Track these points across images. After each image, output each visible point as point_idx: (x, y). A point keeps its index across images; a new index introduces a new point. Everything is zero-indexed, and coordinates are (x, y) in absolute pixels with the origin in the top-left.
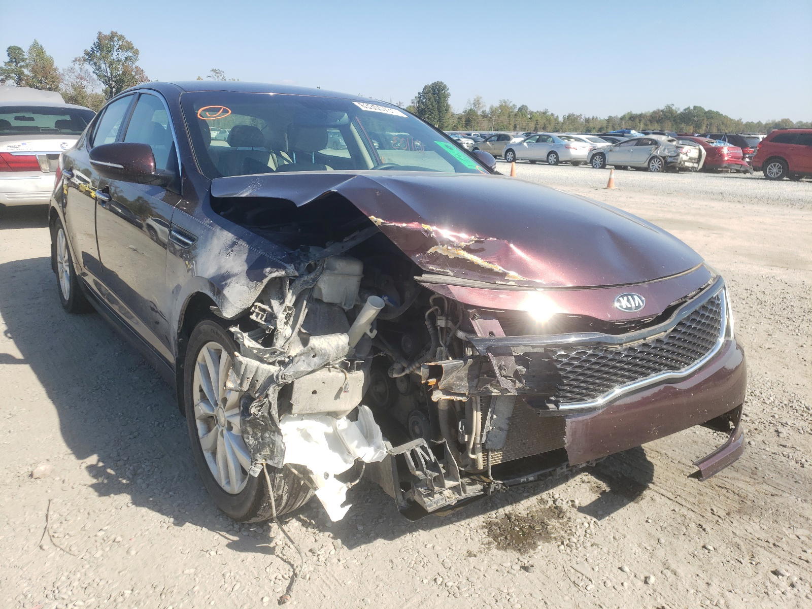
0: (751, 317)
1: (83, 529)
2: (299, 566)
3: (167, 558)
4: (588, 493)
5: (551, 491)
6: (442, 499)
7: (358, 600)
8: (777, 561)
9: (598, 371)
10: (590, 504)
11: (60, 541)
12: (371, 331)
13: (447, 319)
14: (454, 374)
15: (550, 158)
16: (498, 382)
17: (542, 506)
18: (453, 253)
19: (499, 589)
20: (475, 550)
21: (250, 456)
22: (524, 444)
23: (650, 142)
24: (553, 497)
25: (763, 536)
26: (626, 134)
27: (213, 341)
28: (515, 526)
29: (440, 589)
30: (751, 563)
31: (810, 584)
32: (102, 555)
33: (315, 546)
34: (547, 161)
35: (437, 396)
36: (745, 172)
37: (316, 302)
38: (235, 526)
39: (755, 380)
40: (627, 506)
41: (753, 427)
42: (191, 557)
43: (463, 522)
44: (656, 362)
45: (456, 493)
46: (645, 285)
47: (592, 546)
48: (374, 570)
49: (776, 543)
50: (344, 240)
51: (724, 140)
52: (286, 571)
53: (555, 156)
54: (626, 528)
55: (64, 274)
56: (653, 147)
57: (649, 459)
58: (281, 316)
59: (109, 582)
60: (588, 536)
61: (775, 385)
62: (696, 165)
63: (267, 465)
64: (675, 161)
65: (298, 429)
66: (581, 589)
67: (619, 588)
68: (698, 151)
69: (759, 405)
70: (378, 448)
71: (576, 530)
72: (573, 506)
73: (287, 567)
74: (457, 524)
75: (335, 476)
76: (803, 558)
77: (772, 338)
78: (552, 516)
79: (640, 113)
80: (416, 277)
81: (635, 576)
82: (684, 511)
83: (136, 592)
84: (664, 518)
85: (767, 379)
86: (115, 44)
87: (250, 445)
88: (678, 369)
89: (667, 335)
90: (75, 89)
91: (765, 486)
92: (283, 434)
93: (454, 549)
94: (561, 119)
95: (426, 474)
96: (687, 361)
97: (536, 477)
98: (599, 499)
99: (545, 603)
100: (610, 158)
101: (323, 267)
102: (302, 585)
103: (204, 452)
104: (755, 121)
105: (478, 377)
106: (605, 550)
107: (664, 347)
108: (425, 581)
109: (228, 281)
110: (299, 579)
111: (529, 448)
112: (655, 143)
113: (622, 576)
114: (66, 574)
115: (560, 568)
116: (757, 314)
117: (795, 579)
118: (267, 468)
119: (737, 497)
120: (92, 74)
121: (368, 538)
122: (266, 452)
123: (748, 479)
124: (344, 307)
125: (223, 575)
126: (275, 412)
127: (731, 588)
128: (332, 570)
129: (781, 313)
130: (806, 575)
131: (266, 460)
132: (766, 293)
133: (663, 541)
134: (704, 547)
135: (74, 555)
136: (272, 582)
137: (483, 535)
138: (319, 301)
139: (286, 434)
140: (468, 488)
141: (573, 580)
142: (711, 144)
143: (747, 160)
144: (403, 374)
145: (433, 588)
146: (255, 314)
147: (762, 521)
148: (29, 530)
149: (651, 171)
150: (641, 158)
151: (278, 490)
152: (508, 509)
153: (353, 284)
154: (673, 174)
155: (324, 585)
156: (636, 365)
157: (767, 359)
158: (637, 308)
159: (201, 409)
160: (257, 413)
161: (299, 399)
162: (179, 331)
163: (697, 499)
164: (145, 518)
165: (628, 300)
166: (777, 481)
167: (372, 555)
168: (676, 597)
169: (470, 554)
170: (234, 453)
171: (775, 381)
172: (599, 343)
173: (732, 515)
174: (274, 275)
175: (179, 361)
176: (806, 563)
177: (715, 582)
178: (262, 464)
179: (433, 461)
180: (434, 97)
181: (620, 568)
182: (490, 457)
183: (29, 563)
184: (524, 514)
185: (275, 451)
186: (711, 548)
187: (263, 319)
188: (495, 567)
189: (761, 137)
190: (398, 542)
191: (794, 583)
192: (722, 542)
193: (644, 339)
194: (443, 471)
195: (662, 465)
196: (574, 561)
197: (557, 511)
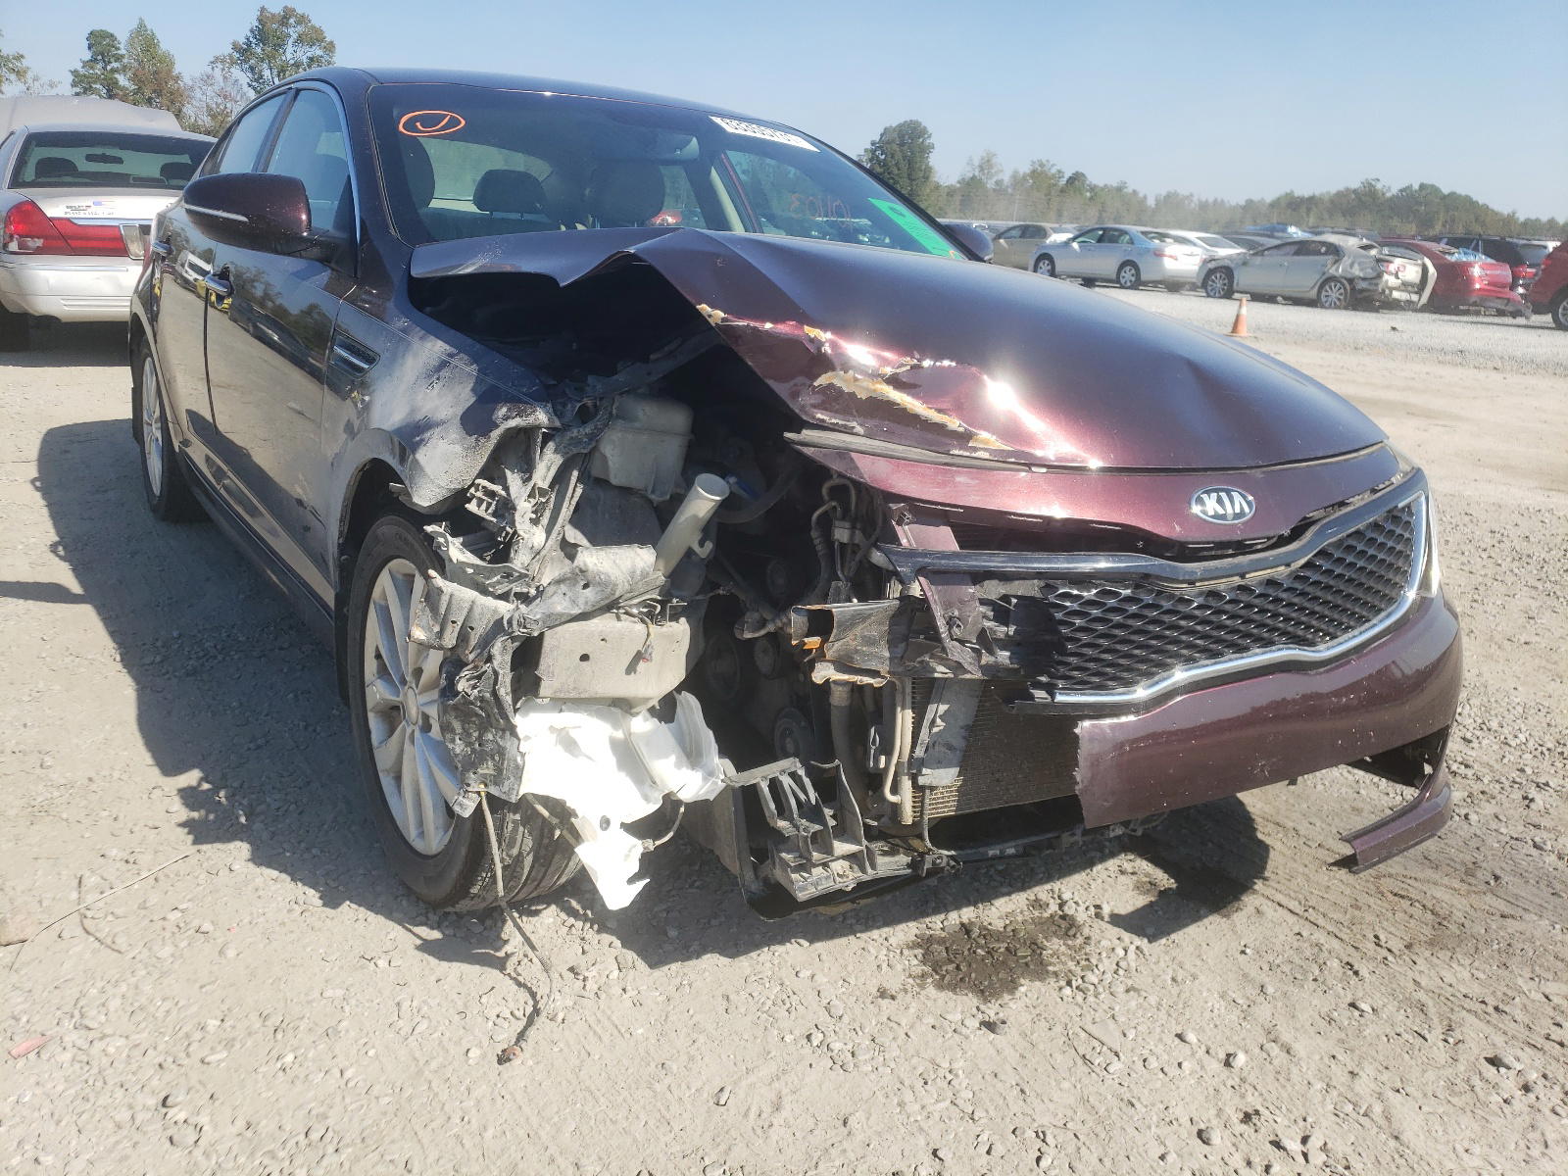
0: (1495, 583)
1: (143, 906)
2: (545, 997)
3: (294, 966)
4: (1131, 893)
5: (1056, 885)
6: (827, 878)
7: (653, 1065)
8: (1499, 1040)
9: (1139, 632)
10: (1133, 913)
11: (96, 925)
12: (701, 544)
13: (853, 528)
14: (858, 630)
15: (1123, 274)
16: (944, 650)
17: (1036, 913)
18: (867, 389)
19: (933, 1062)
20: (893, 986)
21: (455, 777)
22: (998, 780)
23: (1323, 249)
24: (1059, 897)
25: (1475, 990)
26: (1276, 234)
27: (399, 557)
28: (979, 946)
29: (817, 1055)
30: (1446, 1041)
31: (1563, 1087)
32: (172, 955)
33: (581, 962)
34: (1118, 282)
35: (823, 673)
36: (1515, 314)
37: (595, 483)
38: (431, 915)
39: (1493, 700)
40: (1206, 921)
41: (1477, 787)
42: (341, 968)
43: (875, 933)
44: (1264, 625)
45: (856, 867)
46: (1258, 474)
47: (1128, 991)
48: (691, 1012)
49: (1501, 1007)
50: (652, 357)
51: (1476, 249)
52: (521, 1002)
53: (1133, 271)
54: (1199, 963)
55: (153, 445)
56: (1330, 258)
57: (1260, 836)
58: (524, 507)
59: (180, 1005)
60: (1121, 972)
61: (1533, 711)
62: (1415, 298)
63: (489, 796)
64: (1371, 288)
65: (552, 729)
66: (1097, 1070)
67: (1173, 1071)
68: (1420, 269)
69: (1496, 747)
70: (710, 774)
71: (1100, 960)
72: (1098, 916)
73: (523, 995)
74: (864, 936)
75: (623, 825)
76: (1553, 1037)
77: (1536, 623)
78: (1055, 933)
79: (1310, 194)
80: (788, 435)
81: (1208, 1052)
82: (1320, 936)
83: (228, 1024)
84: (1279, 948)
85: (1517, 700)
86: (291, 31)
87: (457, 755)
88: (1312, 644)
89: (1292, 572)
90: (213, 117)
91: (1489, 899)
92: (521, 736)
93: (853, 982)
94: (1151, 202)
95: (797, 827)
96: (1331, 630)
97: (1021, 849)
98: (1151, 904)
99: (1022, 1091)
100: (1242, 278)
101: (611, 413)
102: (548, 1030)
103: (380, 774)
104: (1544, 218)
105: (906, 638)
106: (1153, 1000)
107: (1284, 595)
108: (788, 1038)
109: (427, 435)
110: (541, 1021)
111: (1008, 790)
112: (1335, 251)
113: (1181, 1051)
114: (100, 984)
115: (1058, 1029)
116: (1510, 579)
117: (1533, 1076)
118: (488, 803)
119: (1429, 916)
120: (245, 88)
121: (688, 950)
122: (487, 769)
123: (1456, 884)
124: (653, 497)
125: (398, 1004)
126: (505, 692)
127: (1399, 1085)
128: (609, 1008)
129: (1558, 578)
130: (1556, 1071)
131: (486, 785)
132: (1532, 539)
133: (1270, 990)
134: (1353, 1005)
135: (120, 952)
136: (491, 1023)
137: (913, 962)
138: (602, 483)
139: (527, 738)
140: (881, 860)
141: (1081, 1053)
142: (1448, 257)
143: (1521, 290)
144: (763, 632)
145: (802, 1051)
146: (474, 501)
147: (1476, 964)
148: (40, 902)
149: (1323, 307)
150: (1305, 281)
151: (511, 845)
152: (967, 914)
153: (671, 452)
154: (1367, 314)
155: (591, 1033)
156: (1221, 627)
157: (1521, 661)
158: (1237, 516)
159: (377, 692)
160: (469, 691)
161: (556, 667)
162: (341, 541)
163: (1348, 916)
164: (261, 893)
165: (1220, 501)
166: (1515, 891)
167: (690, 985)
168: (1285, 1095)
169: (883, 993)
170: (431, 775)
171: (1533, 704)
172: (1146, 576)
173: (1416, 948)
174: (512, 423)
175: (341, 599)
176: (1558, 1047)
177: (1368, 1071)
178: (479, 793)
179: (814, 802)
180: (901, 151)
181: (1180, 1036)
182: (927, 801)
183: (33, 960)
184: (998, 925)
185: (506, 768)
186: (1363, 1006)
187: (490, 511)
188: (931, 1021)
189: (1551, 245)
190: (745, 964)
191: (1531, 1084)
192: (1391, 998)
193: (1243, 576)
194: (832, 823)
195: (1285, 850)
196: (1088, 1018)
197: (1064, 924)
